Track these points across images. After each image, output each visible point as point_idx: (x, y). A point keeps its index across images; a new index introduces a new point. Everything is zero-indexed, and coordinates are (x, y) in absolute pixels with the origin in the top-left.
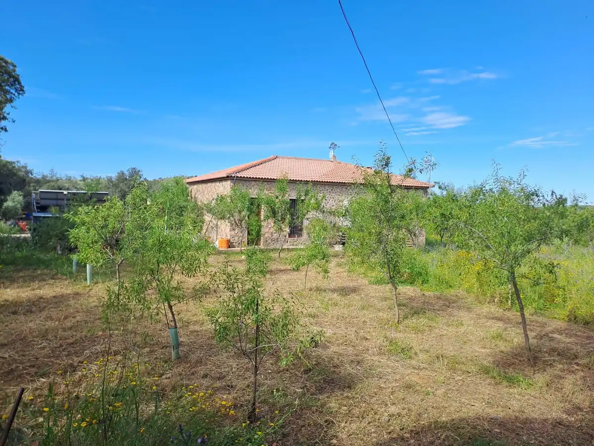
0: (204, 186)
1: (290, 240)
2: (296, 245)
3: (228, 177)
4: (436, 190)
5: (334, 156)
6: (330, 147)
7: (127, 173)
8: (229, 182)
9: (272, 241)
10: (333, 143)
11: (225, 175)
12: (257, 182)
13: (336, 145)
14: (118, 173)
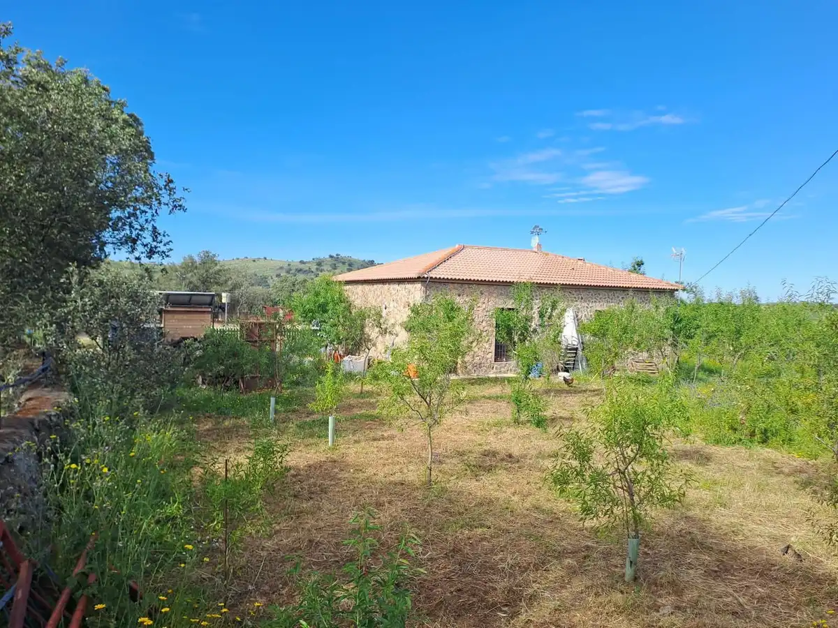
0: (367, 287)
1: (496, 365)
2: (505, 373)
3: (419, 278)
4: (682, 295)
5: (539, 245)
6: (532, 233)
7: (197, 259)
8: (418, 286)
9: (473, 366)
10: (536, 227)
11: (415, 276)
12: (456, 285)
13: (542, 229)
14: (184, 258)
